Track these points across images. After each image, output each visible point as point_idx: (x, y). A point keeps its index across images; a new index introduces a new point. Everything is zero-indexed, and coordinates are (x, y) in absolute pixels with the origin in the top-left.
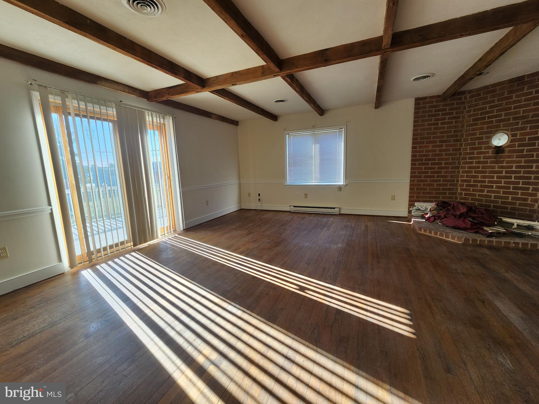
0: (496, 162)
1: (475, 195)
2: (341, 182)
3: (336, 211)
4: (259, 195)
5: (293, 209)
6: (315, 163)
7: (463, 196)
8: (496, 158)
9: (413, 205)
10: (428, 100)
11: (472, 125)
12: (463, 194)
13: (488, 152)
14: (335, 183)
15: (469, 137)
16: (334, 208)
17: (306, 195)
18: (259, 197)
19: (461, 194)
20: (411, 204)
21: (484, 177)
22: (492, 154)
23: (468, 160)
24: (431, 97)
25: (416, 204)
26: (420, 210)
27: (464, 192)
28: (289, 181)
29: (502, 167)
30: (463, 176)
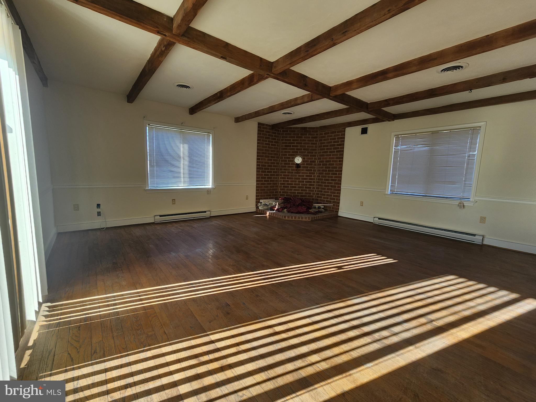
0: (297, 173)
1: (288, 192)
2: (210, 185)
3: (207, 214)
4: (98, 206)
5: (158, 219)
6: (183, 165)
7: (282, 194)
8: (297, 170)
9: (259, 202)
10: (265, 126)
11: (284, 149)
12: (282, 192)
13: (293, 167)
14: (204, 186)
15: (284, 156)
16: (205, 212)
17: (174, 201)
18: (99, 210)
19: (280, 192)
20: (258, 202)
21: (292, 181)
22: (295, 168)
23: (283, 171)
24: (267, 125)
25: (261, 201)
26: (266, 205)
27: (282, 191)
28: (151, 184)
29: (300, 176)
30: (281, 181)
